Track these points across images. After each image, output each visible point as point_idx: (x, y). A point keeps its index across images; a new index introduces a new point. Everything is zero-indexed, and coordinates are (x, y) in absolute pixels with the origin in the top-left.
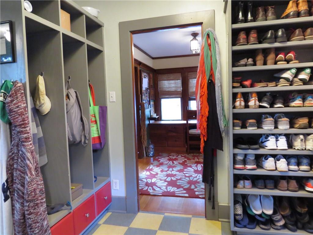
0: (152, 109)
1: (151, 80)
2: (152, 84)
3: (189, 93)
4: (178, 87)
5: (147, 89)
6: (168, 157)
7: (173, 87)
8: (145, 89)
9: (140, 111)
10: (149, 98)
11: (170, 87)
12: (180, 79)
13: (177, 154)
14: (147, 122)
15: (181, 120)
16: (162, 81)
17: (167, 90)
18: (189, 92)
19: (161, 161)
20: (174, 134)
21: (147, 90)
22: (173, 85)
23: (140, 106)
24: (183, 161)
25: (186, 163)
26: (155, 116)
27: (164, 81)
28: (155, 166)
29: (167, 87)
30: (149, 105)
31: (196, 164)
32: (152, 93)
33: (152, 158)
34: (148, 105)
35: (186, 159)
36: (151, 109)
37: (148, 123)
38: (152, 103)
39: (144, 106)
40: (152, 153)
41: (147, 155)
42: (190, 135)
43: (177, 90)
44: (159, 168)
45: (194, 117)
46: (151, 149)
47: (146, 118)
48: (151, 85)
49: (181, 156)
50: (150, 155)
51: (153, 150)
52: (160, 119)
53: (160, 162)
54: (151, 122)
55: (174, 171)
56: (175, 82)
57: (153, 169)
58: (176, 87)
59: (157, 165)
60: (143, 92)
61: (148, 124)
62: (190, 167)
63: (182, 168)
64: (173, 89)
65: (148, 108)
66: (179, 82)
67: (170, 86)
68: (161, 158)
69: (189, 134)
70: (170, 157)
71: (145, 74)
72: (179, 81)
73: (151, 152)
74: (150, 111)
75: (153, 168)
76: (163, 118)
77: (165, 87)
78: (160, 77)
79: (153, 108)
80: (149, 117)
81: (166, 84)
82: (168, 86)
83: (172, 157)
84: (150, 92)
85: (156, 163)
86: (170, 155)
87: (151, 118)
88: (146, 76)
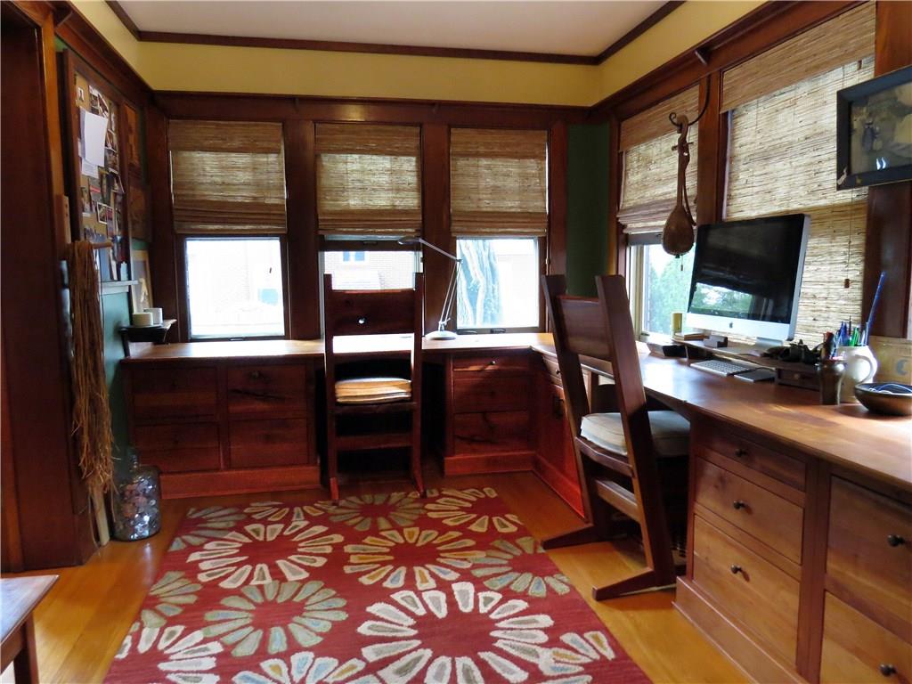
0: (141, 283)
1: (132, 138)
2: (136, 162)
3: (320, 218)
4: (269, 188)
5: (107, 178)
6: (239, 528)
7: (244, 184)
8: (96, 175)
9: (67, 293)
10: (124, 227)
11: (228, 184)
12: (278, 152)
13: (281, 507)
14: (112, 353)
15: (285, 337)
16: (186, 154)
17: (215, 196)
18: (319, 210)
19: (203, 566)
20: (259, 406)
21: (110, 186)
22: (243, 177)
23: (64, 265)
24: (329, 550)
25: (348, 570)
26: (156, 319)
27: (197, 155)
28: (172, 621)
29: (215, 183)
30: (124, 265)
31: (402, 571)
32: (139, 203)
33: (148, 550)
34: (114, 263)
35: (338, 538)
36: (133, 283)
37: (120, 355)
38: (136, 255)
39: (92, 263)
40: (147, 518)
41: (118, 534)
42: (339, 411)
43: (265, 197)
44: (198, 635)
45: (361, 322)
46: (142, 500)
47: (108, 329)
48: (131, 165)
49: (307, 517)
50: (135, 531)
51: (153, 502)
52: (181, 333)
53: (203, 578)
54: (137, 350)
55: (299, 649)
56: (254, 163)
57: (166, 659)
58: (258, 185)
59: (187, 608)
60: (83, 184)
61: (121, 362)
62: (383, 594)
63: (343, 616)
64: (243, 196)
65: (119, 279)
66: (273, 165)
67: (227, 181)
68: (200, 548)
69: (338, 403)
70: (248, 528)
71: (95, 93)
72: (272, 158)
73: (142, 515)
74: (129, 294)
75: (161, 646)
76: (195, 330)
77: (202, 183)
78: (176, 129)
79: (143, 280)
80: (126, 323)
81: (208, 169)
82: (218, 180)
83: (260, 527)
84: (124, 196)
85: (174, 591)
86: (250, 520)
87: (133, 332)
88: (102, 104)
